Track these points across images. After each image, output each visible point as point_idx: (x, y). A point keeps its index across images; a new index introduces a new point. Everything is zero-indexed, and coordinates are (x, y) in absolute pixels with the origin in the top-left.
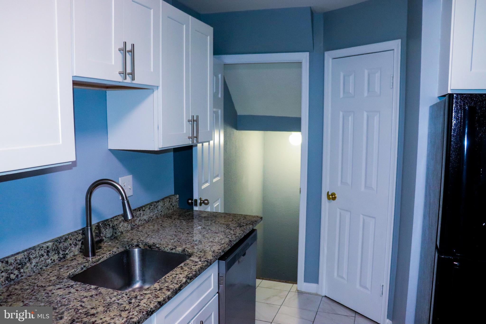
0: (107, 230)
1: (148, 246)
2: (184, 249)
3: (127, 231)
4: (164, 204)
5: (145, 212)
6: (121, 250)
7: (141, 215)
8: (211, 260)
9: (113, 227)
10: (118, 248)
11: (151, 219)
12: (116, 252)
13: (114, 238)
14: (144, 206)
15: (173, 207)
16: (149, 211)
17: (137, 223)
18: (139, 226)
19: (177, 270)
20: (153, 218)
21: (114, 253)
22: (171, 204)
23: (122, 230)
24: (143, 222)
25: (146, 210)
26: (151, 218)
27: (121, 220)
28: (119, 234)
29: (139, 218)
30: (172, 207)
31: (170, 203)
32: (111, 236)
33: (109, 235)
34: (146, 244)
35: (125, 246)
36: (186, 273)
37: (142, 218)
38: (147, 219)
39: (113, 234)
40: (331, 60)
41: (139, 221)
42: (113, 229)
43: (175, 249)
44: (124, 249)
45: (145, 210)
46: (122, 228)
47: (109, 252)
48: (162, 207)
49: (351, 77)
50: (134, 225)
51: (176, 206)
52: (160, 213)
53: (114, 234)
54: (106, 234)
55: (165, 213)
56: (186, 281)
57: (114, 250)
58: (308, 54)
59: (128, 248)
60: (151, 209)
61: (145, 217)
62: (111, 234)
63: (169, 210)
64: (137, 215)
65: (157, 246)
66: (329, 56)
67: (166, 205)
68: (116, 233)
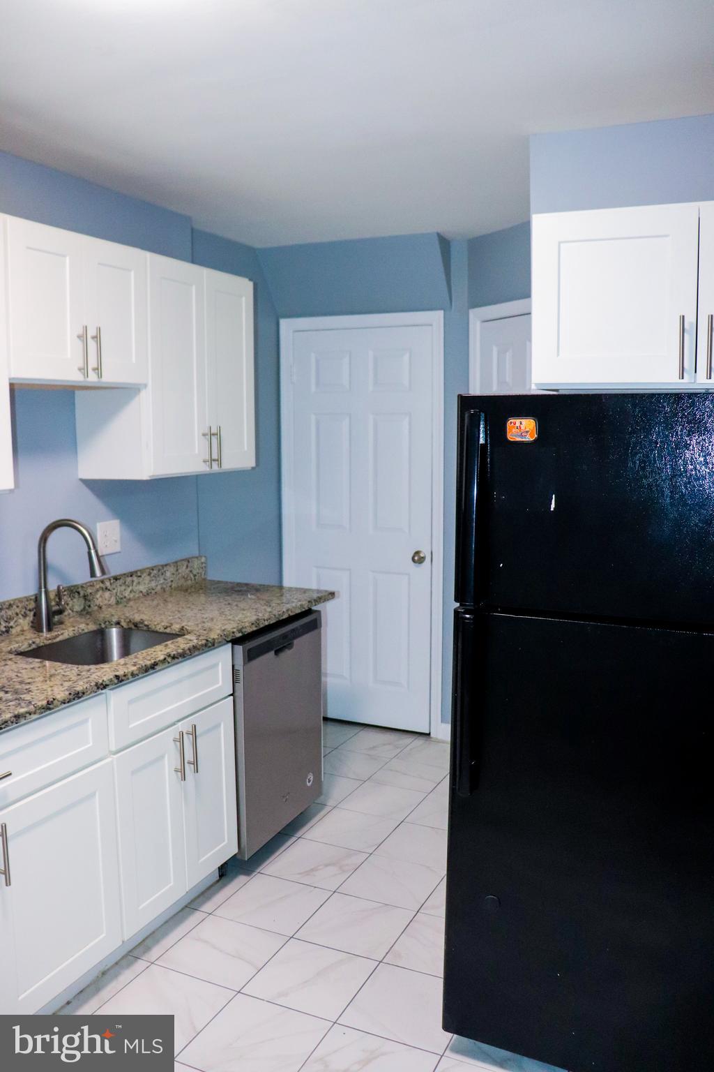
0: (75, 600)
1: (133, 623)
2: (183, 627)
3: (110, 606)
4: (177, 570)
5: (141, 579)
6: (92, 627)
7: (135, 584)
8: (214, 639)
9: (85, 597)
10: (88, 624)
11: (153, 592)
12: (83, 630)
13: (85, 612)
14: (140, 571)
15: (195, 576)
16: (148, 578)
17: (126, 595)
18: (129, 600)
19: (158, 648)
20: (156, 591)
21: (80, 631)
22: (191, 571)
23: (101, 604)
24: (137, 596)
25: (143, 576)
26: (153, 589)
27: (98, 587)
28: (96, 608)
29: (131, 588)
30: (192, 576)
31: (189, 569)
32: (82, 611)
33: (77, 608)
34: (130, 621)
35: (98, 623)
36: (168, 651)
37: (135, 588)
38: (144, 591)
39: (84, 608)
40: (478, 324)
41: (131, 592)
42: (86, 599)
43: (170, 627)
44: (98, 627)
45: (140, 576)
46: (100, 599)
47: (73, 629)
48: (173, 574)
49: (508, 354)
50: (122, 598)
51: (201, 575)
52: (170, 584)
53: (87, 607)
54: (73, 606)
55: (180, 585)
56: (165, 659)
57: (80, 626)
58: (441, 313)
59: (103, 626)
60: (152, 575)
61: (142, 588)
62: (82, 607)
63: (186, 579)
64: (127, 583)
65: (146, 623)
66: (476, 317)
67: (180, 571)
68: (89, 606)
